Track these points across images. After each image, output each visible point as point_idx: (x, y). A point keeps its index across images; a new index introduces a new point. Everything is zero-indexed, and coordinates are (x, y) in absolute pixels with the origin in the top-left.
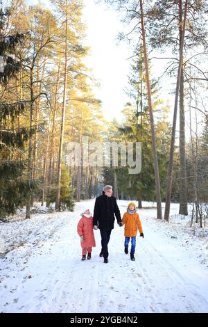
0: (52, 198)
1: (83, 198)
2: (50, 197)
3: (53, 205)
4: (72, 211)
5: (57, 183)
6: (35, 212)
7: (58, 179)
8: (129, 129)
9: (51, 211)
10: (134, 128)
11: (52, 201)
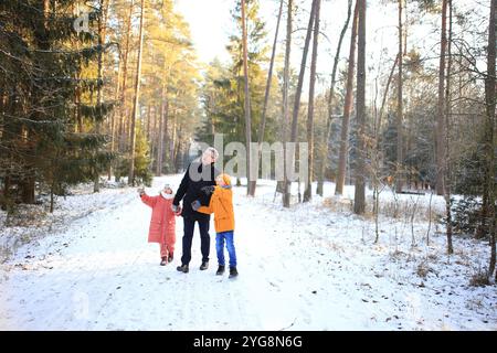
0: (123, 170)
1: (165, 171)
2: (121, 168)
3: (126, 179)
4: (149, 186)
5: (131, 151)
6: (103, 186)
7: (131, 146)
8: (226, 84)
9: (122, 186)
10: (234, 83)
11: (124, 175)
